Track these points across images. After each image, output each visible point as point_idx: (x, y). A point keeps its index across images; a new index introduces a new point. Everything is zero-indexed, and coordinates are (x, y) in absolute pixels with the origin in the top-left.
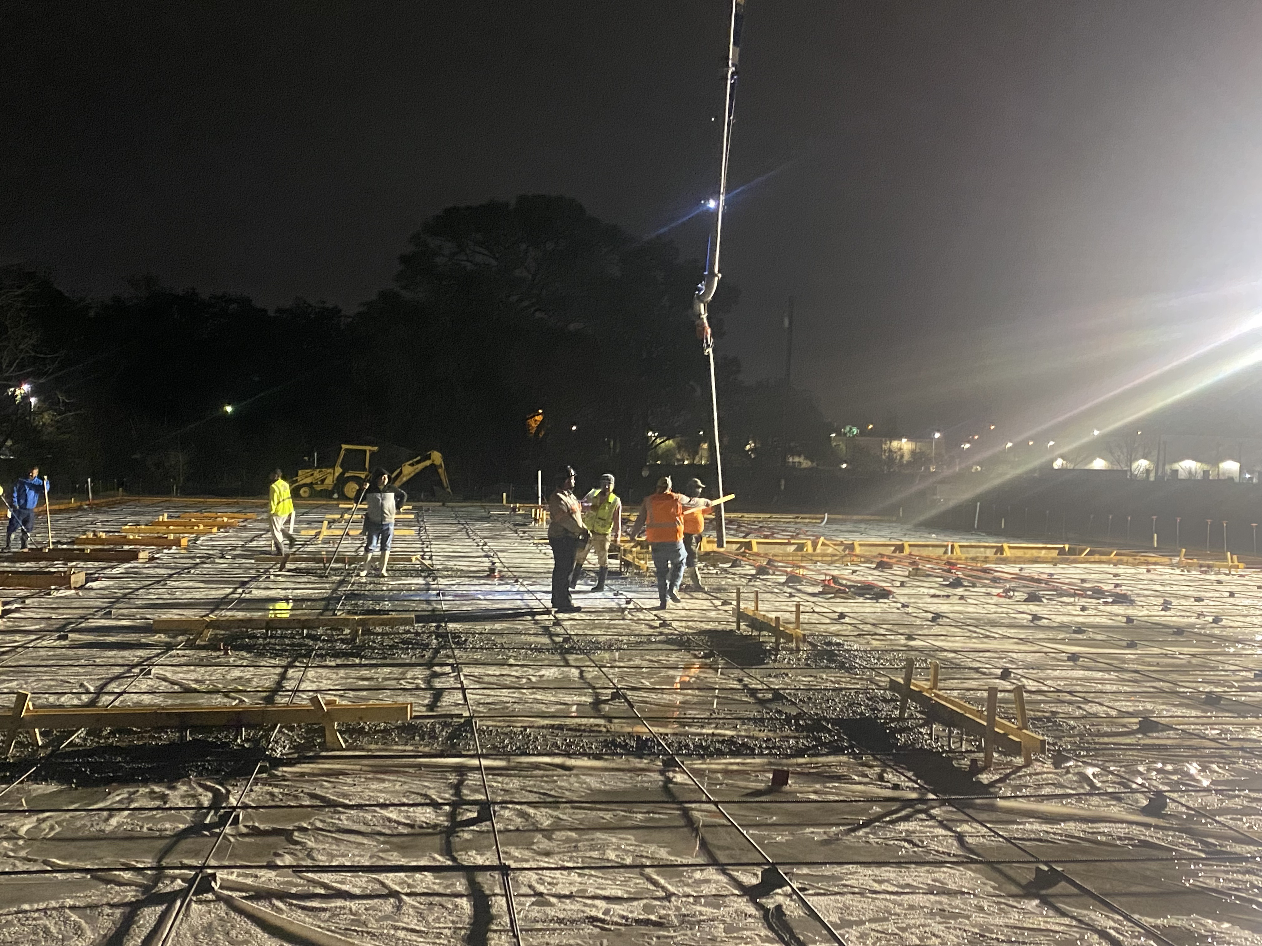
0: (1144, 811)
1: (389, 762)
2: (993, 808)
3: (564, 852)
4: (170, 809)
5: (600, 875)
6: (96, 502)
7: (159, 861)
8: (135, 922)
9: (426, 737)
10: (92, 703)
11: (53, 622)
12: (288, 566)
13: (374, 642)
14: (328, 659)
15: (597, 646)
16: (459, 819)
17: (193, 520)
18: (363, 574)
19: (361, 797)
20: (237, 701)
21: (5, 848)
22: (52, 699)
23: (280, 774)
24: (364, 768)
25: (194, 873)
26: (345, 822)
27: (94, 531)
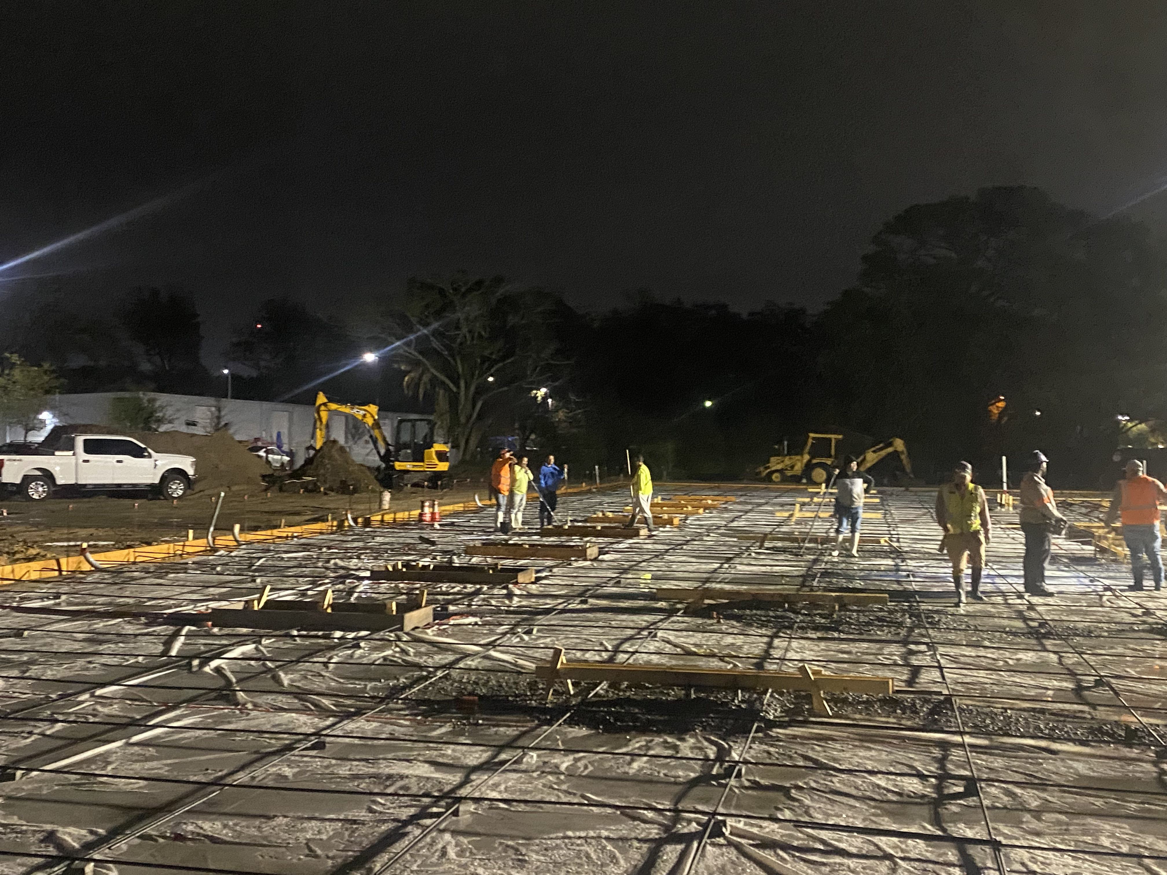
1: (874, 732)
3: (1056, 834)
4: (681, 758)
5: (1095, 860)
6: (603, 486)
7: (676, 804)
8: (659, 857)
9: (908, 711)
10: (611, 660)
11: (575, 588)
12: (767, 544)
13: (850, 618)
14: (809, 631)
16: (946, 792)
17: (683, 502)
18: (836, 553)
19: (850, 763)
20: (731, 665)
21: (550, 781)
22: (579, 654)
23: (774, 734)
24: (852, 736)
25: (707, 818)
26: (838, 785)
27: (602, 511)
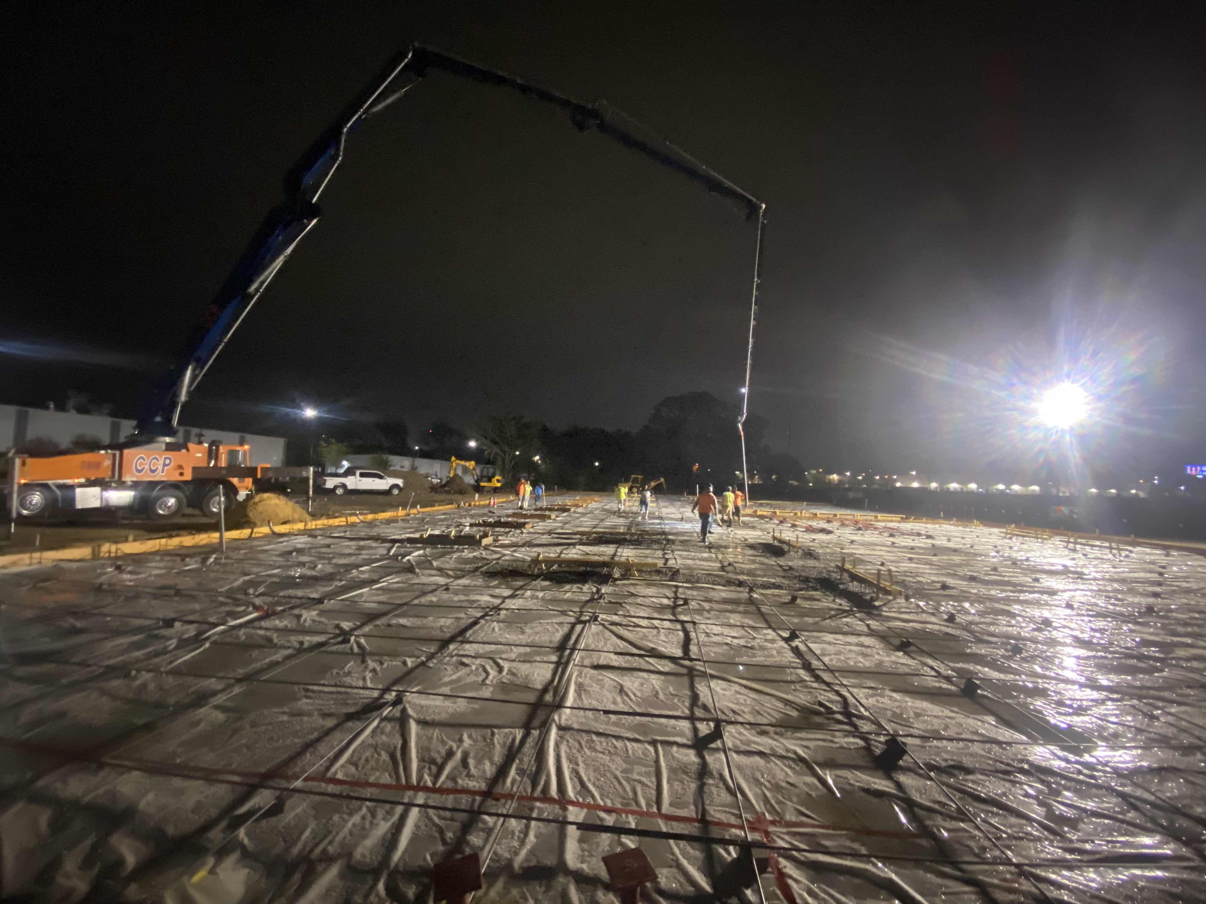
0: (946, 620)
1: (652, 582)
2: (881, 615)
3: (715, 619)
4: (584, 592)
5: (728, 628)
7: (581, 610)
8: (574, 629)
9: (664, 574)
10: (559, 556)
13: (645, 541)
14: (630, 546)
15: (721, 546)
16: (677, 604)
17: (587, 499)
19: (644, 593)
20: (603, 558)
21: (535, 602)
22: (547, 555)
23: (617, 583)
24: (644, 584)
25: (592, 614)
26: (639, 601)
27: (558, 502)
